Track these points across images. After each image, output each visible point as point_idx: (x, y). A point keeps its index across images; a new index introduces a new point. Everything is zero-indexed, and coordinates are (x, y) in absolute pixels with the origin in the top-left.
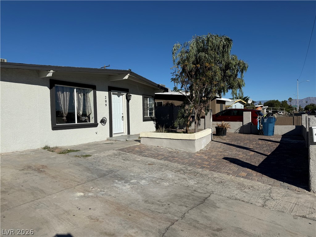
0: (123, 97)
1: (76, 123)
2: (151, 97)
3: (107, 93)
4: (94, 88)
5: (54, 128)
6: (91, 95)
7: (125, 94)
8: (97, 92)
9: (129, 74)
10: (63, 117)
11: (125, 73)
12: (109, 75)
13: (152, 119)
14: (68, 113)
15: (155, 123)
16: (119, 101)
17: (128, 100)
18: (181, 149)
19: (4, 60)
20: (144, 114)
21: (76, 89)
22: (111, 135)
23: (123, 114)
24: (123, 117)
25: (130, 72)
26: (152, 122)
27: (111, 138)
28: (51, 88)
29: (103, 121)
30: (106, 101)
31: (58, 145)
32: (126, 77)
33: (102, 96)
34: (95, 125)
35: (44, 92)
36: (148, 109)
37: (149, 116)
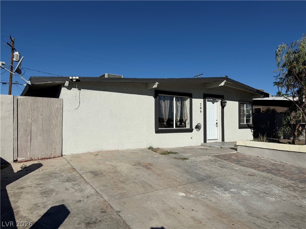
0: (218, 104)
1: (174, 128)
2: (249, 103)
3: (201, 101)
4: (191, 96)
5: (157, 131)
6: (187, 102)
7: (220, 100)
8: (193, 99)
9: (225, 81)
10: (164, 122)
11: (221, 79)
12: (205, 83)
13: (249, 127)
14: (168, 119)
15: (253, 131)
16: (214, 108)
17: (223, 106)
18: (288, 162)
19: (121, 76)
20: (240, 121)
21: (175, 97)
22: (205, 141)
23: (217, 120)
24: (217, 123)
25: (226, 78)
26: (249, 130)
27: (205, 144)
28: (155, 97)
29: (198, 127)
30: (201, 108)
31: (159, 147)
32: (223, 84)
33: (198, 103)
34: (191, 130)
35: (150, 100)
36: (245, 116)
37: (245, 123)
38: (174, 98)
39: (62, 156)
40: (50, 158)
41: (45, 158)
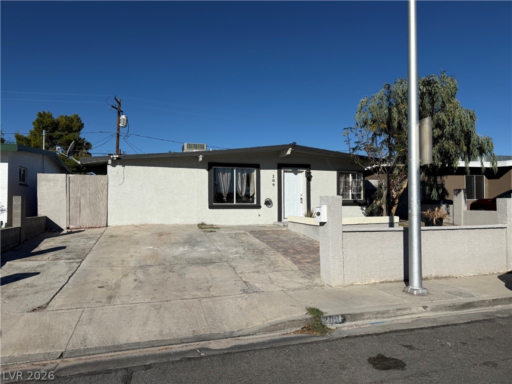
0: (302, 176)
1: (235, 203)
3: (275, 172)
4: (258, 167)
5: (211, 207)
6: (254, 174)
7: (305, 171)
8: (262, 171)
9: (290, 149)
10: (224, 197)
11: (286, 148)
14: (228, 193)
15: (364, 209)
16: (295, 181)
17: (309, 178)
22: (280, 219)
23: (301, 195)
24: (301, 199)
26: (358, 208)
27: (279, 223)
28: (208, 170)
29: (268, 203)
30: (274, 181)
31: (214, 223)
32: (289, 152)
33: (268, 176)
34: (258, 206)
36: (350, 190)
37: (351, 199)
38: (235, 170)
39: (107, 226)
40: (96, 228)
41: (92, 228)
